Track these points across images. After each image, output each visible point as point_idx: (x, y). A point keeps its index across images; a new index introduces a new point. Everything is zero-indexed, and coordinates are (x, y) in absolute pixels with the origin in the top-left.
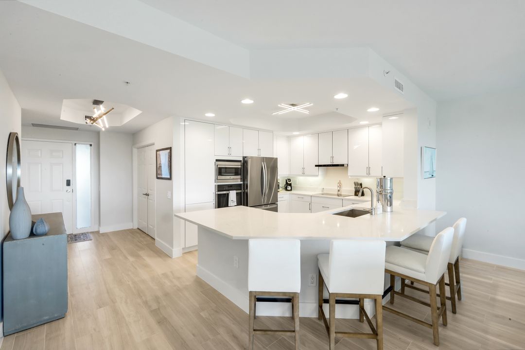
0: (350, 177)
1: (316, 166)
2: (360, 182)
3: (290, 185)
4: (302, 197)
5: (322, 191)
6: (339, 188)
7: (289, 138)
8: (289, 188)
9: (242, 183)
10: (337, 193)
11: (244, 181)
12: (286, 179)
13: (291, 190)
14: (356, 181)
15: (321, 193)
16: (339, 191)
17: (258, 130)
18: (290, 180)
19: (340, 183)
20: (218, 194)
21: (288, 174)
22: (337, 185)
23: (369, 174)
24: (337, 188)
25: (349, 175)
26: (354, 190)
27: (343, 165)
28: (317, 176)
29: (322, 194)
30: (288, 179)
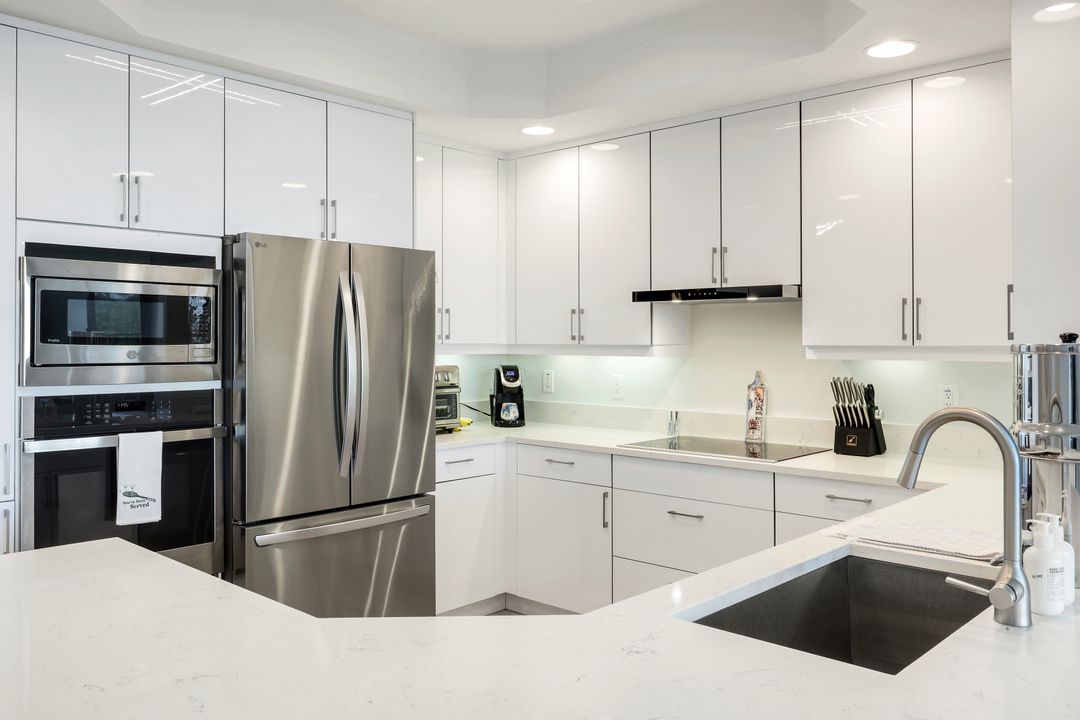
0: (810, 355)
1: (639, 297)
2: (862, 381)
3: (517, 396)
4: (564, 457)
5: (673, 427)
6: (753, 414)
7: (510, 162)
8: (511, 412)
9: (217, 385)
10: (742, 439)
11: (226, 375)
12: (499, 364)
13: (520, 421)
14: (843, 374)
15: (665, 436)
16: (753, 425)
17: (325, 95)
18: (512, 372)
19: (757, 387)
20: (38, 456)
21: (504, 342)
22: (743, 395)
23: (912, 334)
24: (742, 413)
25: (806, 341)
26: (830, 421)
27: (775, 291)
28: (643, 349)
29: (673, 445)
30: (506, 369)
